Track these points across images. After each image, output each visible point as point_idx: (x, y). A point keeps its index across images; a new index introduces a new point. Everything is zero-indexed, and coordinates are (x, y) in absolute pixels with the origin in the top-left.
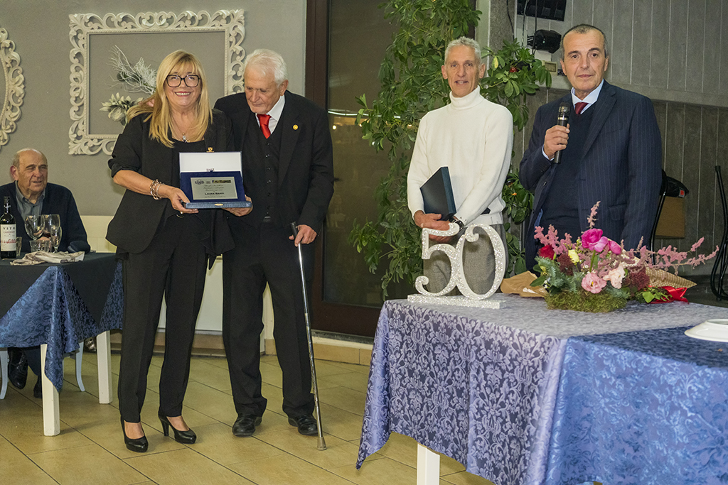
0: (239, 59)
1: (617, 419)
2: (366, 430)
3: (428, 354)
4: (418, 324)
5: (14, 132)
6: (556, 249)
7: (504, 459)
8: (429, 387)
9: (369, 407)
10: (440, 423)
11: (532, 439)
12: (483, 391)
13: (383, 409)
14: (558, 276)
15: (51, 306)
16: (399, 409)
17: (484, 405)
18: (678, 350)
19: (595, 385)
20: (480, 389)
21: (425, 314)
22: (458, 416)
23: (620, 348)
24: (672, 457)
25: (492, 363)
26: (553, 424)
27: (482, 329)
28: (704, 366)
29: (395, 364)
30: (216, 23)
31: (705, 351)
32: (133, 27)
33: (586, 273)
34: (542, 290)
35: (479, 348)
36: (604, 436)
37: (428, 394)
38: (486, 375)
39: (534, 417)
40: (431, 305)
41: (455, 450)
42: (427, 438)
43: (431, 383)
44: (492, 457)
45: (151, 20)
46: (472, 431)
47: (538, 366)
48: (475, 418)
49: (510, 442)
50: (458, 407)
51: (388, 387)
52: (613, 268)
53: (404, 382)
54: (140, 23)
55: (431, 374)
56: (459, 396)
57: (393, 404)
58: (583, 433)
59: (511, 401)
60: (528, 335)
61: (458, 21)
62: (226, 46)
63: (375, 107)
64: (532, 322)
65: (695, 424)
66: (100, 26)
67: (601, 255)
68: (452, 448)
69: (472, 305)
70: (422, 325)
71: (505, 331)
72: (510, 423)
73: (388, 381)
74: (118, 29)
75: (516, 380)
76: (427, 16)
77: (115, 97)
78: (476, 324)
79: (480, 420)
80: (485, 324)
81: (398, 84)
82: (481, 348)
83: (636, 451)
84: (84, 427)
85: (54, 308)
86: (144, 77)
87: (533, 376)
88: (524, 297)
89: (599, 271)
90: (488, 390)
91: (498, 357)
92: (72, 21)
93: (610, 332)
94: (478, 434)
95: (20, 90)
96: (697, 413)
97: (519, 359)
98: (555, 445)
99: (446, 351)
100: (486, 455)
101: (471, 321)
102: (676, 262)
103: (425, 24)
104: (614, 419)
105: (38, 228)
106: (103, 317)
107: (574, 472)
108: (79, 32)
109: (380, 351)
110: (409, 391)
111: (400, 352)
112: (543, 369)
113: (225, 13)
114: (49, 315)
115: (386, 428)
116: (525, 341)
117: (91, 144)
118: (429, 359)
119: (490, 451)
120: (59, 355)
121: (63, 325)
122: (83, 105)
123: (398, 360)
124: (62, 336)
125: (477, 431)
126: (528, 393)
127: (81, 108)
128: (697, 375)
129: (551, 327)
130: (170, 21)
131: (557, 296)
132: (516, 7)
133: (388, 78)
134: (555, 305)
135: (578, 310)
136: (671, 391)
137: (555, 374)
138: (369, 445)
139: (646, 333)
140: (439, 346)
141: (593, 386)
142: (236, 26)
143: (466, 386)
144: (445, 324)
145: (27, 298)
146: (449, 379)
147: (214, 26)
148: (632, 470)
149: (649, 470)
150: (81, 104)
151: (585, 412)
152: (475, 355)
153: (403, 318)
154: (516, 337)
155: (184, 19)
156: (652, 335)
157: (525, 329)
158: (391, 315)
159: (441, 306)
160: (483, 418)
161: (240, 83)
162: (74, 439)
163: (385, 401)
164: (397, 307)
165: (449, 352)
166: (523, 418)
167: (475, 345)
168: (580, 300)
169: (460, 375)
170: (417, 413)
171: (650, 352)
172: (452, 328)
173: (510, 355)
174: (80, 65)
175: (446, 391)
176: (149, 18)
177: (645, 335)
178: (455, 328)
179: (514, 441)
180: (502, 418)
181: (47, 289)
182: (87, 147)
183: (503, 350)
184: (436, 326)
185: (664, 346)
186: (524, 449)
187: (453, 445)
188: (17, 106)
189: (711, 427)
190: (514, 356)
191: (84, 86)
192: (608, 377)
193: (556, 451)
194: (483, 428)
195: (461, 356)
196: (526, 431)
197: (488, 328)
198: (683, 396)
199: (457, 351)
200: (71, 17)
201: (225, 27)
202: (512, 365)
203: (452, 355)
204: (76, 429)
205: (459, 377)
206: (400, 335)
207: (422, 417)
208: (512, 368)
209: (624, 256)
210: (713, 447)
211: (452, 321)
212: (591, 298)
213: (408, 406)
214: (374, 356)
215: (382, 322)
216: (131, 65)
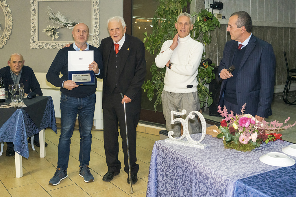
0: (97, 11)
3: (174, 170)
4: (170, 155)
5: (8, 40)
9: (149, 187)
12: (198, 193)
13: (155, 188)
14: (229, 136)
16: (162, 190)
21: (172, 152)
25: (202, 182)
27: (197, 166)
29: (160, 170)
33: (241, 133)
35: (196, 174)
37: (174, 187)
38: (199, 187)
43: (175, 183)
47: (223, 191)
50: (187, 196)
51: (157, 179)
53: (164, 179)
55: (175, 179)
56: (188, 192)
57: (159, 187)
60: (218, 175)
61: (183, 2)
62: (92, 7)
70: (171, 156)
71: (208, 170)
73: (157, 177)
75: (213, 194)
77: (48, 27)
80: (199, 164)
82: (197, 174)
86: (60, 19)
87: (221, 195)
90: (201, 194)
91: (205, 181)
95: (11, 23)
97: (214, 184)
101: (192, 161)
108: (34, 0)
109: (154, 163)
110: (166, 183)
111: (162, 165)
112: (225, 193)
116: (217, 177)
117: (39, 44)
118: (174, 172)
122: (36, 29)
123: (161, 168)
131: (229, 144)
134: (228, 147)
135: (238, 150)
140: (179, 168)
143: (191, 189)
144: (181, 159)
146: (183, 183)
150: (35, 29)
152: (194, 176)
153: (163, 151)
154: (213, 174)
157: (216, 170)
158: (158, 148)
161: (98, 21)
163: (156, 184)
164: (160, 145)
165: (183, 172)
167: (194, 172)
168: (239, 146)
169: (188, 183)
170: (170, 194)
172: (184, 162)
173: (210, 182)
174: (34, 14)
175: (182, 188)
178: (185, 162)
182: (37, 46)
188: (10, 29)
190: (212, 183)
191: (36, 22)
195: (188, 175)
199: (186, 172)
206: (162, 158)
207: (171, 196)
208: (211, 187)
211: (185, 159)
212: (243, 146)
213: (165, 190)
214: (151, 165)
215: (154, 150)
216: (54, 13)
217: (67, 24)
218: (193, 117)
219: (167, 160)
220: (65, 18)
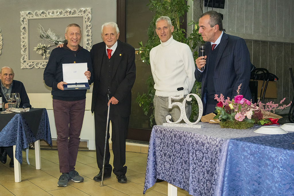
0: (89, 28)
1: (251, 172)
2: (147, 178)
3: (172, 147)
4: (168, 135)
6: (223, 103)
7: (204, 189)
8: (173, 160)
9: (148, 169)
10: (178, 175)
11: (216, 181)
12: (195, 161)
13: (154, 170)
14: (225, 114)
15: (17, 130)
16: (160, 170)
17: (195, 167)
18: (276, 144)
19: (242, 158)
20: (194, 161)
21: (170, 131)
22: (185, 172)
23: (252, 143)
24: (274, 187)
25: (199, 150)
26: (224, 174)
27: (194, 136)
28: (287, 150)
29: (158, 151)
30: (80, 13)
31: (287, 144)
32: (46, 16)
33: (236, 113)
34: (218, 120)
36: (245, 179)
37: (172, 163)
38: (196, 155)
39: (216, 172)
40: (173, 127)
41: (184, 186)
42: (172, 181)
43: (173, 159)
44: (199, 188)
45: (53, 13)
46: (191, 178)
47: (218, 151)
48: (192, 172)
49: (207, 182)
50: (185, 168)
51: (155, 161)
52: (247, 111)
53: (162, 158)
54: (49, 14)
55: (174, 155)
56: (185, 163)
57: (158, 168)
58: (236, 178)
59: (207, 165)
60: (213, 138)
61: (180, 10)
62: (84, 23)
63: (146, 47)
64: (215, 133)
65: (283, 173)
66: (33, 16)
67: (242, 106)
68: (183, 185)
69: (189, 127)
71: (204, 137)
72: (207, 174)
73: (155, 158)
74: (40, 17)
75: (209, 157)
76: (167, 9)
77: (39, 44)
78: (192, 134)
79: (194, 173)
80: (195, 134)
81: (155, 37)
82: (194, 144)
83: (259, 185)
84: (31, 179)
85: (18, 131)
86: (51, 36)
87: (216, 155)
88: (210, 124)
89: (242, 112)
90: (197, 161)
91: (201, 148)
92: (21, 14)
93: (247, 137)
94: (193, 179)
95: (1, 43)
96: (284, 168)
97: (210, 148)
98: (226, 183)
99: (179, 145)
100: (197, 188)
101: (189, 133)
102: (274, 108)
103: (166, 12)
104: (250, 172)
105: (11, 99)
106: (37, 134)
107: (233, 194)
108: (24, 18)
109: (152, 146)
110: (164, 162)
111: (160, 146)
112: (220, 152)
113: (83, 9)
114: (16, 134)
115: (155, 177)
116: (212, 141)
117: (29, 64)
118: (172, 149)
119: (198, 186)
120: (20, 150)
121: (22, 137)
122: (26, 48)
123: (159, 149)
124: (22, 142)
125: (193, 178)
126: (214, 162)
127: (25, 49)
128: (284, 153)
129: (223, 135)
130: (61, 13)
131: (225, 123)
132: (204, 3)
133: (151, 34)
134: (224, 126)
135: (233, 128)
136: (273, 160)
137: (225, 154)
138: (148, 184)
139: (262, 137)
140: (177, 144)
141: (240, 159)
142: (88, 14)
143: (188, 160)
144: (179, 134)
145: (8, 127)
146: (181, 157)
147: (79, 14)
148: (258, 192)
149: (264, 192)
151: (238, 169)
152: (191, 147)
153: (161, 132)
154: (208, 139)
155: (67, 12)
156: (265, 138)
157: (212, 136)
158: (156, 131)
159: (176, 127)
160: (195, 173)
161: (90, 38)
162: (27, 183)
163: (154, 166)
164: (159, 128)
165: (181, 146)
166: (212, 172)
167: (191, 143)
168: (234, 124)
169: (185, 155)
170: (168, 171)
171: (264, 144)
172: (182, 136)
173: (206, 147)
174: (25, 32)
175: (180, 162)
176: (52, 12)
177: (262, 138)
178: (183, 136)
179: (208, 181)
180: (203, 172)
181: (15, 123)
182: (28, 65)
183: (203, 145)
184: (175, 136)
185: (270, 142)
186: (213, 185)
187: (183, 184)
189: (290, 174)
190: (208, 147)
191: (26, 40)
192: (247, 155)
193: (226, 185)
194: (195, 177)
195: (186, 147)
196: (213, 177)
197: (197, 136)
198: (278, 162)
199: (184, 145)
200: (21, 12)
201: (83, 15)
202: (207, 151)
203: (182, 147)
204: (27, 180)
205: (185, 156)
206: (160, 139)
207: (170, 173)
208: (207, 152)
209: (252, 106)
210: (291, 182)
211: (182, 133)
212: (239, 123)
213: (164, 168)
214: (149, 148)
215: (152, 134)
216: (45, 31)
217: (58, 42)
218: (190, 99)
219: (166, 139)
220: (56, 36)
